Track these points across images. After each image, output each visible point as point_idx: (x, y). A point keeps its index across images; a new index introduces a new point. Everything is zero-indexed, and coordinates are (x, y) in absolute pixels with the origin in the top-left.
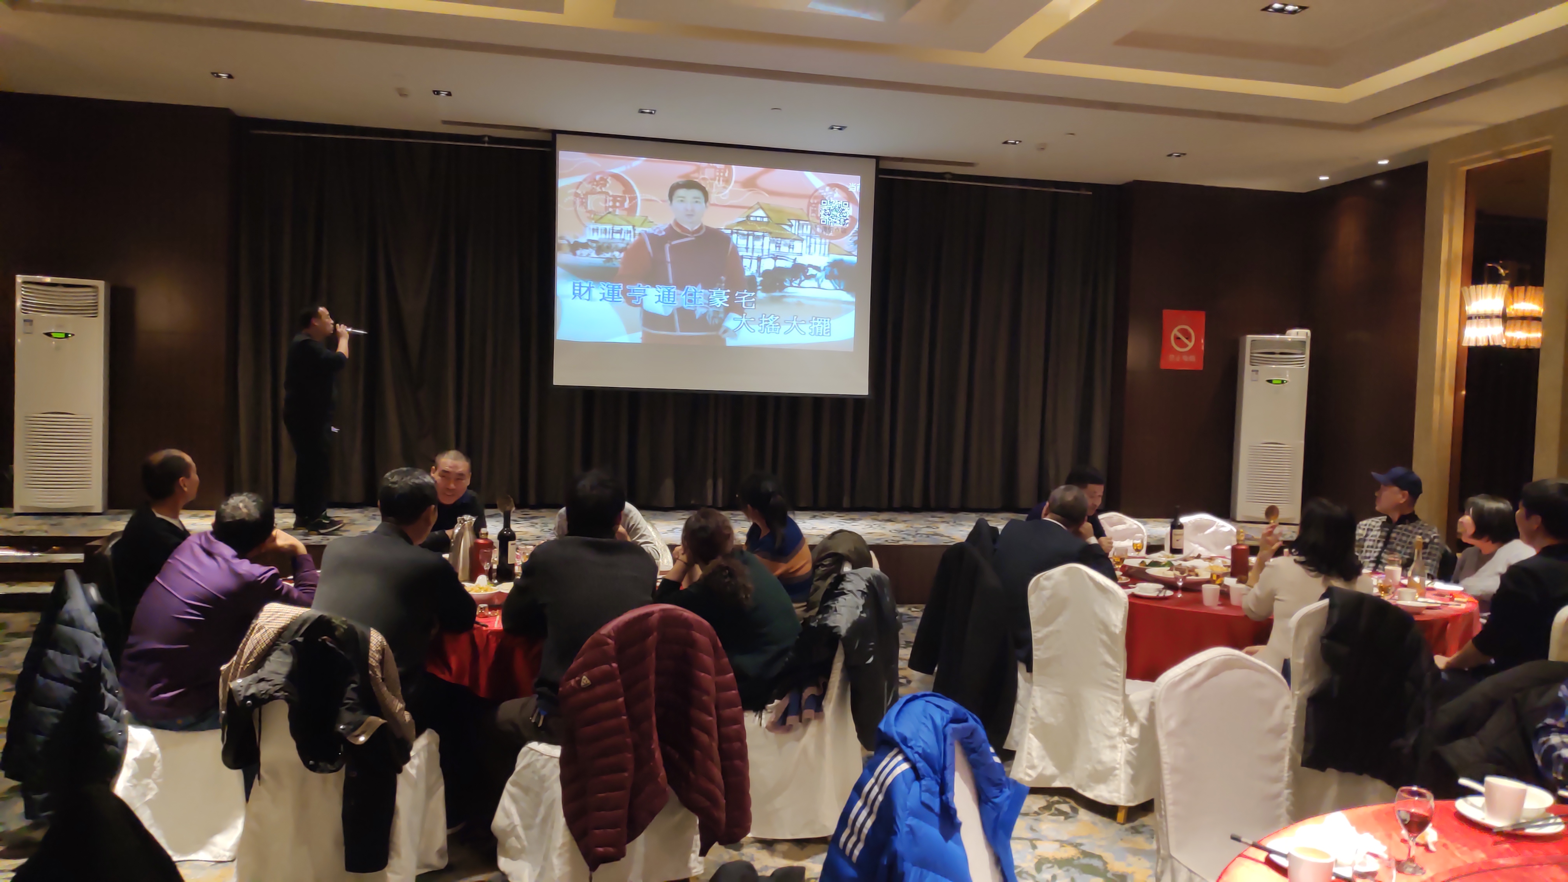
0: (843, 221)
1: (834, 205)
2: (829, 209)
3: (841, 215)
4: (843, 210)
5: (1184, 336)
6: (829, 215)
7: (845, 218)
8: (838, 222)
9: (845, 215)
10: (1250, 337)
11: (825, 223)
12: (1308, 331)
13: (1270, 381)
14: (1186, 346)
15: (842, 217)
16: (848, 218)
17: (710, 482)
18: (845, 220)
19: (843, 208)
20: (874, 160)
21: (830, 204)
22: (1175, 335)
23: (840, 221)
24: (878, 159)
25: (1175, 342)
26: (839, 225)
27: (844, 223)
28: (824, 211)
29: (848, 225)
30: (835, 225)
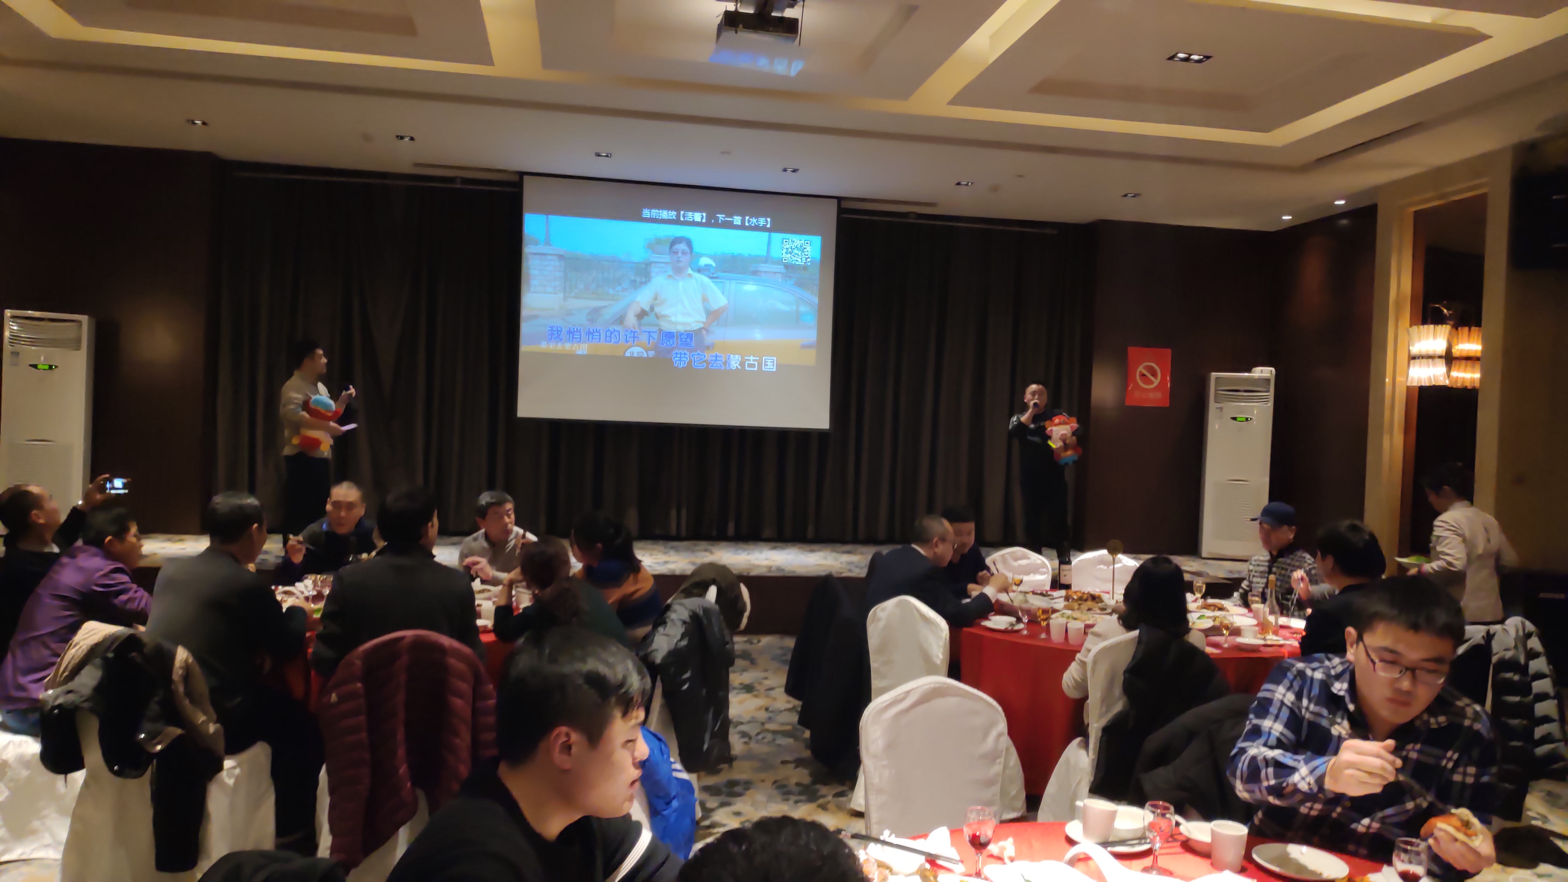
1: (796, 244)
2: (791, 248)
3: (803, 254)
4: (805, 248)
5: (1149, 372)
6: (790, 253)
7: (807, 257)
8: (800, 260)
9: (806, 254)
10: (1214, 375)
11: (787, 261)
12: (1273, 369)
13: (1235, 419)
14: (1152, 383)
16: (810, 256)
17: (674, 513)
18: (806, 259)
19: (804, 247)
20: (835, 203)
21: (792, 243)
22: (1140, 372)
23: (801, 259)
24: (839, 199)
25: (1140, 379)
26: (801, 263)
27: (805, 261)
28: (786, 250)
29: (809, 264)
30: (797, 263)
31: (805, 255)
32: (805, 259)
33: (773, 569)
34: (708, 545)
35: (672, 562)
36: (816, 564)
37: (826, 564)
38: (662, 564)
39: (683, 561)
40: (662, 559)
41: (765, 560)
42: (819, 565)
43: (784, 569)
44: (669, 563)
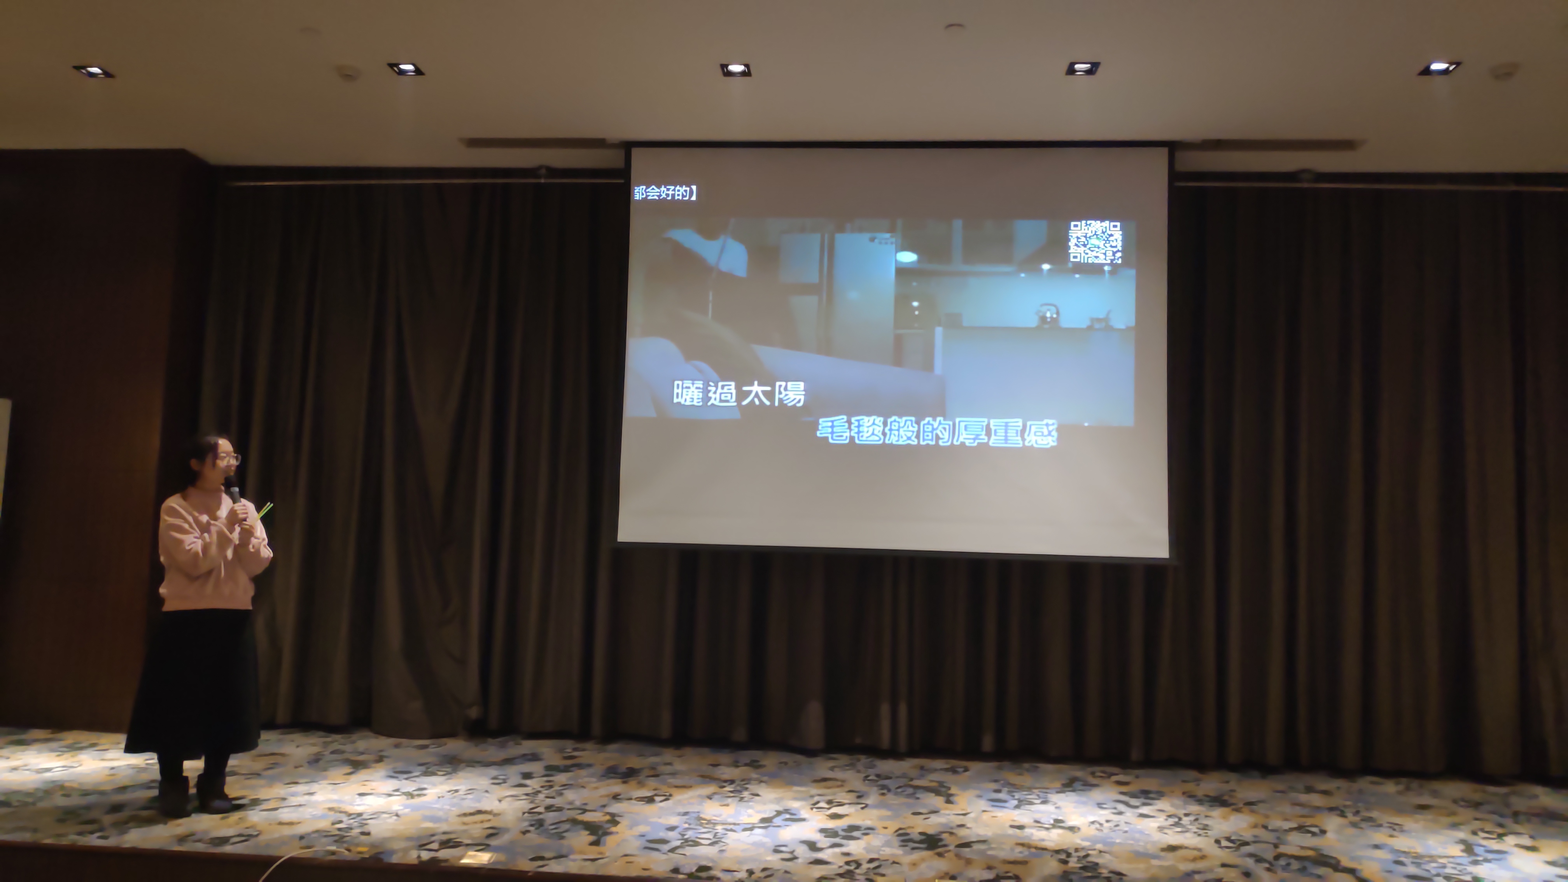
0: (1111, 254)
1: (1094, 229)
2: (1085, 237)
3: (1107, 245)
4: (1111, 235)
6: (1085, 245)
7: (1115, 250)
8: (1102, 257)
9: (1114, 244)
11: (1078, 260)
15: (1109, 249)
16: (1120, 248)
18: (1114, 253)
20: (1165, 151)
23: (1105, 254)
24: (1172, 147)
26: (1104, 262)
27: (1113, 258)
28: (1076, 239)
29: (1120, 261)
30: (1096, 261)
31: (1111, 246)
33: (1073, 863)
34: (947, 770)
35: (863, 829)
36: (1165, 846)
37: (1186, 848)
38: (841, 837)
39: (886, 828)
40: (845, 819)
41: (1054, 826)
42: (1172, 848)
43: (1097, 864)
44: (856, 834)
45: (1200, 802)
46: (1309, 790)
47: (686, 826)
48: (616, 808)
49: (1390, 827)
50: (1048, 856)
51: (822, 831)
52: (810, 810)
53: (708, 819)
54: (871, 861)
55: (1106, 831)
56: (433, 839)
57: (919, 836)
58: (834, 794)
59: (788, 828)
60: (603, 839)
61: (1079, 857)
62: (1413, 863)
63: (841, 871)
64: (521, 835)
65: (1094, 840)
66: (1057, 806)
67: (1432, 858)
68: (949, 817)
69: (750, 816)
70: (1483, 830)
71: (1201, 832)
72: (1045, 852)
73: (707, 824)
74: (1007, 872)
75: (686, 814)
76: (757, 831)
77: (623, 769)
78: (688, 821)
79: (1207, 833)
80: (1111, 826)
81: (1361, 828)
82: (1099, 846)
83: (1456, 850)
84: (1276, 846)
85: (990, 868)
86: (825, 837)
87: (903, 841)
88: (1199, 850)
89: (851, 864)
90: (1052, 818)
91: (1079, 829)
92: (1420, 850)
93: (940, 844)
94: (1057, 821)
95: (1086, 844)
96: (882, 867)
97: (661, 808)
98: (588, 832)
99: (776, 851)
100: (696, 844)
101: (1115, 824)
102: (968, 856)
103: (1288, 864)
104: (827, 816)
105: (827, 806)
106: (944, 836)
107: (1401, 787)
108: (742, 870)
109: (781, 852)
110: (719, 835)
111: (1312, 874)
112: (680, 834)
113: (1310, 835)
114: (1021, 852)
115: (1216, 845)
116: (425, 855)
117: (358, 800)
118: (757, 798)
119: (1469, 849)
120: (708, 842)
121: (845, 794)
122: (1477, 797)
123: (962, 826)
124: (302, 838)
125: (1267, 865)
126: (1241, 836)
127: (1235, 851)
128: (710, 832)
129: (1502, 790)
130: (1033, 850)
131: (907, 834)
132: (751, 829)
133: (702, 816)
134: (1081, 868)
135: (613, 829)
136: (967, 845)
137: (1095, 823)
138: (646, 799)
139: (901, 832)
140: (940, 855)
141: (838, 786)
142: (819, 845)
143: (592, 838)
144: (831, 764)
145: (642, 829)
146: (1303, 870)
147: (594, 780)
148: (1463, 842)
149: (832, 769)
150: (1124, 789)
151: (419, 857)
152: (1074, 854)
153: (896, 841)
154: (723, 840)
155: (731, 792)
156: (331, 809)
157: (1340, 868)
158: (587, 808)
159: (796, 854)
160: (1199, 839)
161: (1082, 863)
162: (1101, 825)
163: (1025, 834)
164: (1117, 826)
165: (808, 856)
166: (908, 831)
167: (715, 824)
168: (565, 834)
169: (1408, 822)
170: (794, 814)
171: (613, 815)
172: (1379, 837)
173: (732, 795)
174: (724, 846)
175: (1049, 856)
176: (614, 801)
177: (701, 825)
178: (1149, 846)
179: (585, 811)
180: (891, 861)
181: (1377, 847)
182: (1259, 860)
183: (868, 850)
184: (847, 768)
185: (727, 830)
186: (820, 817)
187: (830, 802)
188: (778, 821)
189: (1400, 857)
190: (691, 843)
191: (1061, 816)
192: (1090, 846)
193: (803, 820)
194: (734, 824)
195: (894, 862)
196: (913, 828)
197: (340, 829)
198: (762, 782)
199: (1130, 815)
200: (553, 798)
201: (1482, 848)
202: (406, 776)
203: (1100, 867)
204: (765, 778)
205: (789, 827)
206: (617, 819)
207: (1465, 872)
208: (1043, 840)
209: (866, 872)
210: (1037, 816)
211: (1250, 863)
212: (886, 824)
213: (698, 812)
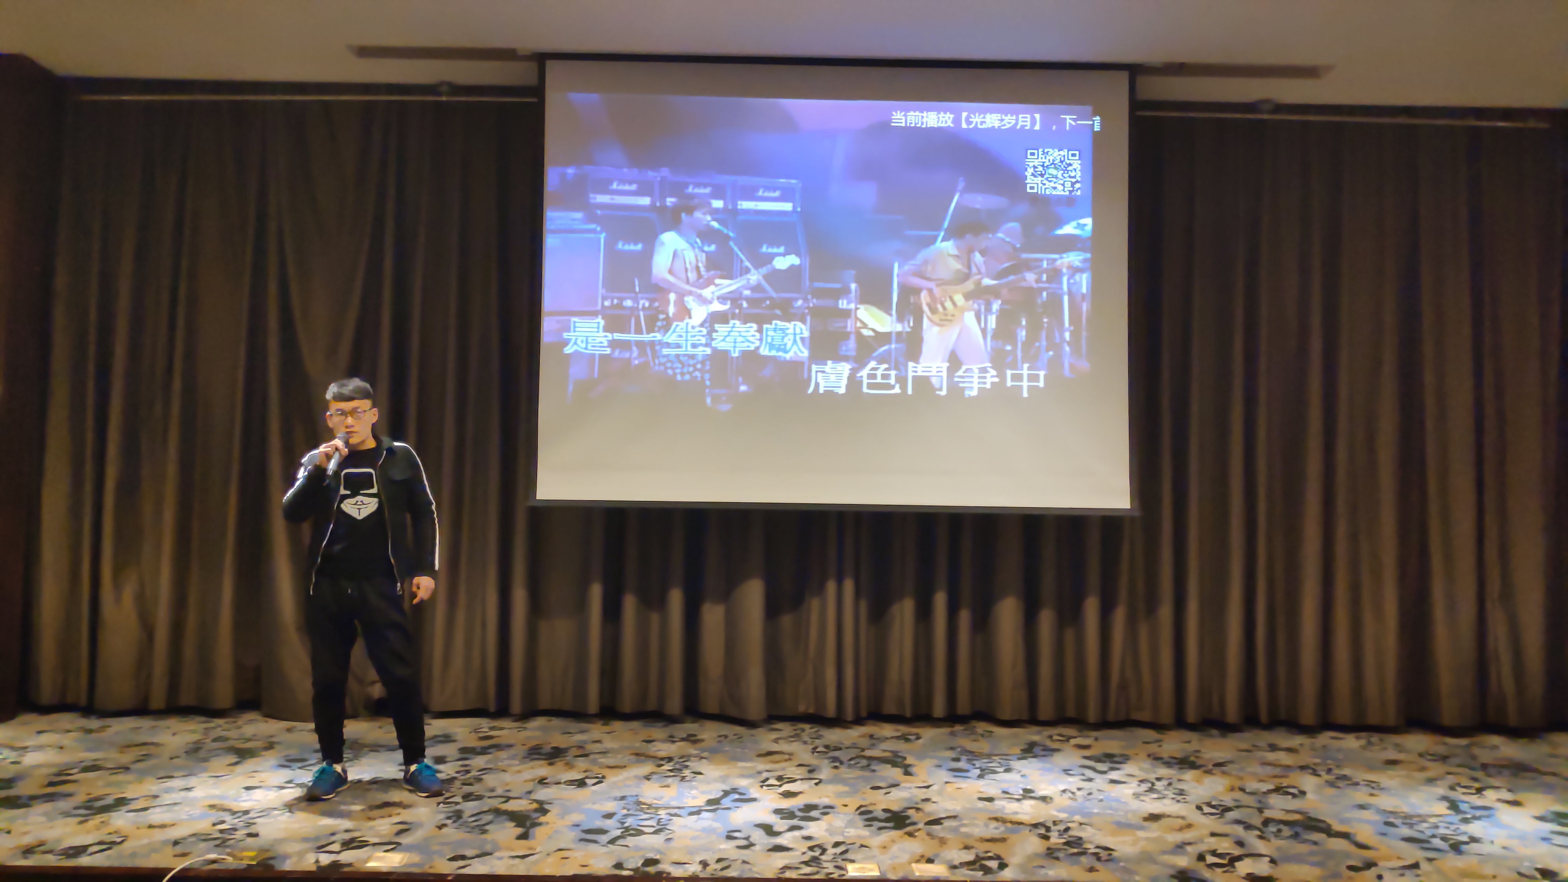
0: (1070, 185)
1: (1051, 158)
2: (1043, 166)
3: (1066, 175)
4: (1070, 165)
6: (1042, 175)
7: (1074, 180)
8: (1060, 188)
9: (1073, 174)
11: (1035, 191)
15: (1068, 179)
16: (1079, 179)
18: (1073, 184)
19: (1068, 162)
20: (1124, 76)
21: (1043, 156)
23: (1063, 185)
24: (1131, 69)
26: (1062, 193)
27: (1071, 189)
28: (1032, 169)
29: (1079, 193)
30: (1054, 193)
31: (1070, 177)
32: (1070, 183)
33: (1055, 839)
34: (898, 738)
35: (821, 807)
36: (1146, 815)
37: (1169, 816)
38: (798, 818)
39: (846, 806)
40: (800, 796)
41: (1024, 797)
42: (1154, 818)
43: (1080, 838)
44: (814, 814)
45: (1168, 764)
46: (1273, 748)
47: (625, 812)
48: (543, 794)
49: (1368, 785)
50: (1026, 831)
51: (777, 811)
52: (760, 788)
53: (649, 803)
54: (837, 845)
55: (1080, 800)
56: (333, 838)
57: (882, 813)
58: (783, 769)
59: (739, 810)
60: (531, 831)
61: (1059, 831)
62: (1404, 824)
63: (806, 858)
64: (437, 829)
65: (1072, 812)
66: (1021, 774)
67: (1423, 818)
68: (911, 791)
69: (694, 798)
70: (1459, 785)
71: (1179, 798)
72: (1021, 826)
73: (648, 809)
74: (987, 852)
75: (623, 798)
76: (705, 815)
77: (547, 749)
78: (627, 806)
79: (1184, 799)
80: (1083, 795)
81: (1339, 787)
82: (1077, 818)
83: (1442, 808)
84: (1260, 810)
85: (967, 848)
86: (781, 819)
87: (867, 820)
88: (1183, 818)
89: (816, 849)
90: (1020, 787)
91: (1051, 798)
92: (1406, 809)
93: (908, 822)
94: (1026, 791)
95: (1063, 816)
96: (850, 852)
97: (594, 792)
98: (513, 824)
99: (729, 838)
100: (639, 833)
101: (1088, 792)
102: (941, 835)
103: (1279, 831)
104: (780, 794)
105: (778, 783)
106: (911, 812)
107: (1363, 742)
108: (695, 862)
109: (736, 838)
110: (663, 822)
111: (1306, 841)
112: (619, 822)
113: (1290, 797)
114: (996, 828)
115: (1199, 812)
116: (325, 859)
117: (245, 795)
118: (699, 776)
119: (1454, 806)
120: (652, 830)
121: (794, 768)
122: (1441, 750)
123: (927, 800)
124: (176, 843)
125: (1258, 833)
126: (1222, 801)
127: (1220, 818)
128: (652, 818)
129: (1463, 742)
130: (1009, 825)
131: (870, 812)
132: (698, 813)
133: (641, 799)
134: (1066, 844)
135: (542, 819)
136: (937, 822)
137: (1067, 792)
138: (576, 783)
139: (863, 809)
140: (910, 835)
141: (786, 760)
142: (776, 828)
143: (520, 831)
144: (774, 735)
145: (576, 818)
146: (1296, 836)
147: (517, 762)
148: (1444, 798)
149: (776, 741)
150: (1087, 753)
151: (317, 861)
152: (1053, 828)
153: (859, 821)
154: (668, 827)
155: (670, 771)
156: (212, 807)
157: (1332, 832)
158: (511, 795)
159: (751, 839)
160: (1179, 805)
161: (1065, 838)
162: (1073, 793)
163: (997, 807)
164: (1090, 794)
165: (766, 842)
166: (870, 808)
167: (657, 808)
168: (487, 827)
169: (1385, 779)
170: (744, 794)
171: (540, 803)
172: (1360, 795)
173: (672, 774)
174: (671, 833)
175: (1028, 831)
176: (540, 786)
177: (642, 810)
178: (1130, 816)
179: (508, 799)
180: (858, 845)
181: (1362, 807)
182: (1248, 827)
183: (831, 831)
184: (793, 739)
185: (671, 815)
186: (772, 796)
187: (780, 778)
188: (726, 802)
189: (1388, 818)
190: (632, 832)
191: (1030, 785)
192: (1067, 817)
193: (754, 800)
194: (679, 808)
195: (862, 846)
196: (875, 804)
197: (221, 831)
198: (702, 758)
199: (1100, 781)
200: (470, 784)
201: (1466, 805)
202: (299, 765)
203: (1085, 842)
204: (705, 754)
205: (740, 808)
206: (547, 807)
207: (1459, 832)
208: (1016, 813)
209: (834, 858)
210: (1005, 786)
211: (1239, 830)
212: (846, 801)
213: (637, 796)
